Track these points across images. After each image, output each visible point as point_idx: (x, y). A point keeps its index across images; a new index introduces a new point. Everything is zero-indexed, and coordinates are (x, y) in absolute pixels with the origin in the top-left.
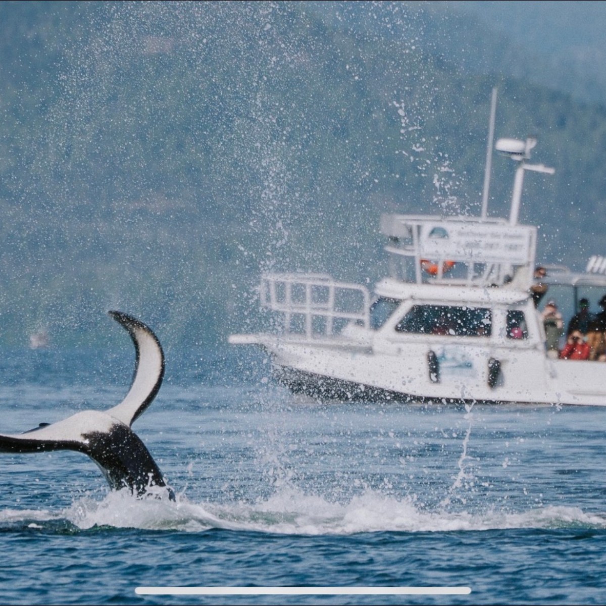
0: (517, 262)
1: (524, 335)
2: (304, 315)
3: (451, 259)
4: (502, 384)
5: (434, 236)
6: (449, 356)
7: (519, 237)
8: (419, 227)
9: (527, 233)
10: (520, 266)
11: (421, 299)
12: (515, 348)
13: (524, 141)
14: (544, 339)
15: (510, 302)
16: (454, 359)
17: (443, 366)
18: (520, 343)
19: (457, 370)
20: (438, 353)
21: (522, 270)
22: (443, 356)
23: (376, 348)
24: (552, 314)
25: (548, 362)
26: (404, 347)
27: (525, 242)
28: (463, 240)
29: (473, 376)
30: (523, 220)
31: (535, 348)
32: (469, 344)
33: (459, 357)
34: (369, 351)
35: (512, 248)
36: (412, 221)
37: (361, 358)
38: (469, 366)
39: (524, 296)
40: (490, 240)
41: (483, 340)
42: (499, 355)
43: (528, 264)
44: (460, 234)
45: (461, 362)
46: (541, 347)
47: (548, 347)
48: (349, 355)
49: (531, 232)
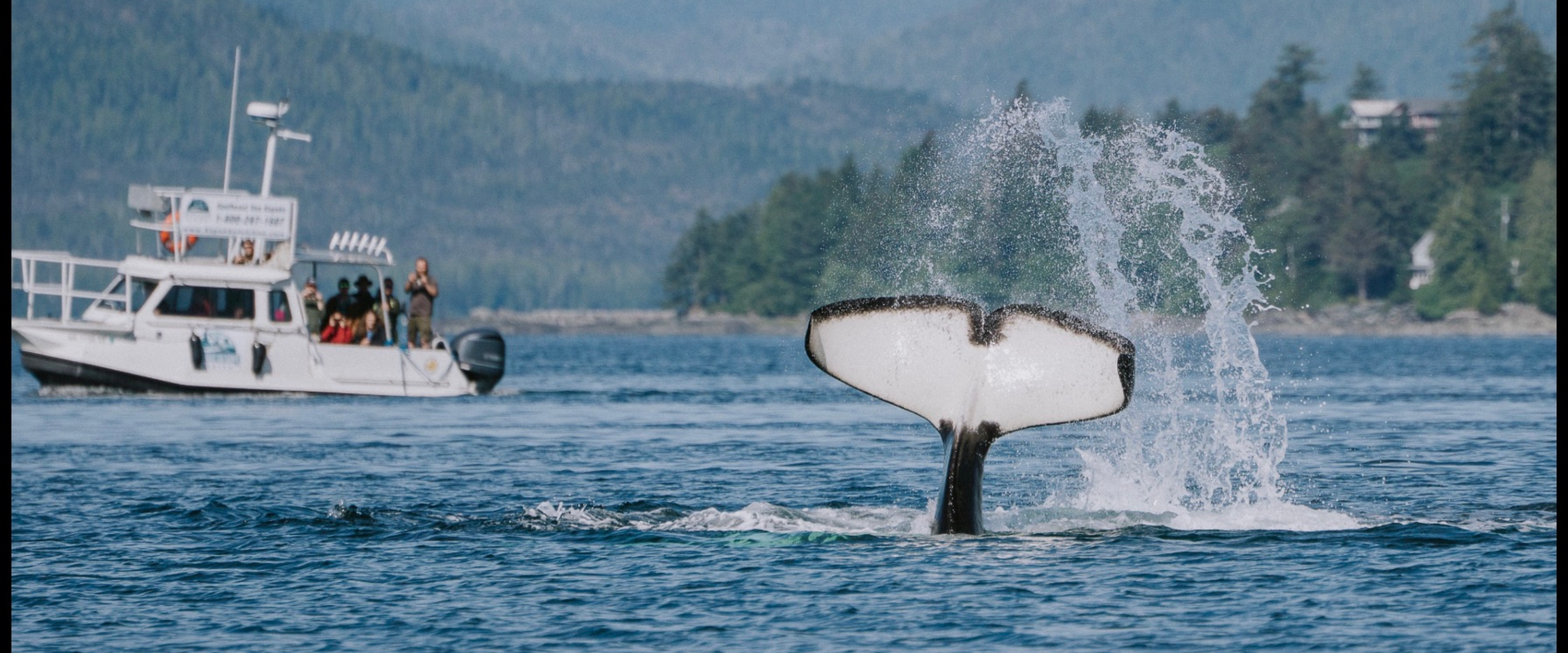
0: (275, 238)
1: (287, 317)
2: (59, 298)
3: (195, 234)
4: (270, 371)
5: (193, 210)
6: (211, 341)
7: (280, 210)
8: (178, 200)
9: (288, 206)
10: (279, 243)
11: (181, 279)
12: (279, 332)
13: (277, 104)
14: (306, 321)
15: (273, 282)
16: (216, 344)
17: (208, 350)
18: (283, 326)
19: (221, 357)
20: (202, 338)
21: (282, 247)
22: (206, 339)
23: (136, 333)
24: (313, 294)
25: (312, 348)
26: (165, 331)
27: (286, 216)
28: (224, 213)
29: (237, 362)
30: (276, 192)
31: (299, 332)
32: (233, 328)
33: (221, 342)
34: (130, 336)
35: (274, 222)
36: (171, 193)
37: (121, 344)
38: (232, 351)
39: (285, 275)
40: (251, 213)
41: (245, 323)
42: (264, 339)
43: (289, 240)
44: (220, 206)
45: (225, 346)
46: (305, 331)
47: (311, 330)
48: (107, 340)
49: (292, 205)
